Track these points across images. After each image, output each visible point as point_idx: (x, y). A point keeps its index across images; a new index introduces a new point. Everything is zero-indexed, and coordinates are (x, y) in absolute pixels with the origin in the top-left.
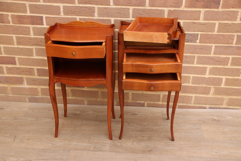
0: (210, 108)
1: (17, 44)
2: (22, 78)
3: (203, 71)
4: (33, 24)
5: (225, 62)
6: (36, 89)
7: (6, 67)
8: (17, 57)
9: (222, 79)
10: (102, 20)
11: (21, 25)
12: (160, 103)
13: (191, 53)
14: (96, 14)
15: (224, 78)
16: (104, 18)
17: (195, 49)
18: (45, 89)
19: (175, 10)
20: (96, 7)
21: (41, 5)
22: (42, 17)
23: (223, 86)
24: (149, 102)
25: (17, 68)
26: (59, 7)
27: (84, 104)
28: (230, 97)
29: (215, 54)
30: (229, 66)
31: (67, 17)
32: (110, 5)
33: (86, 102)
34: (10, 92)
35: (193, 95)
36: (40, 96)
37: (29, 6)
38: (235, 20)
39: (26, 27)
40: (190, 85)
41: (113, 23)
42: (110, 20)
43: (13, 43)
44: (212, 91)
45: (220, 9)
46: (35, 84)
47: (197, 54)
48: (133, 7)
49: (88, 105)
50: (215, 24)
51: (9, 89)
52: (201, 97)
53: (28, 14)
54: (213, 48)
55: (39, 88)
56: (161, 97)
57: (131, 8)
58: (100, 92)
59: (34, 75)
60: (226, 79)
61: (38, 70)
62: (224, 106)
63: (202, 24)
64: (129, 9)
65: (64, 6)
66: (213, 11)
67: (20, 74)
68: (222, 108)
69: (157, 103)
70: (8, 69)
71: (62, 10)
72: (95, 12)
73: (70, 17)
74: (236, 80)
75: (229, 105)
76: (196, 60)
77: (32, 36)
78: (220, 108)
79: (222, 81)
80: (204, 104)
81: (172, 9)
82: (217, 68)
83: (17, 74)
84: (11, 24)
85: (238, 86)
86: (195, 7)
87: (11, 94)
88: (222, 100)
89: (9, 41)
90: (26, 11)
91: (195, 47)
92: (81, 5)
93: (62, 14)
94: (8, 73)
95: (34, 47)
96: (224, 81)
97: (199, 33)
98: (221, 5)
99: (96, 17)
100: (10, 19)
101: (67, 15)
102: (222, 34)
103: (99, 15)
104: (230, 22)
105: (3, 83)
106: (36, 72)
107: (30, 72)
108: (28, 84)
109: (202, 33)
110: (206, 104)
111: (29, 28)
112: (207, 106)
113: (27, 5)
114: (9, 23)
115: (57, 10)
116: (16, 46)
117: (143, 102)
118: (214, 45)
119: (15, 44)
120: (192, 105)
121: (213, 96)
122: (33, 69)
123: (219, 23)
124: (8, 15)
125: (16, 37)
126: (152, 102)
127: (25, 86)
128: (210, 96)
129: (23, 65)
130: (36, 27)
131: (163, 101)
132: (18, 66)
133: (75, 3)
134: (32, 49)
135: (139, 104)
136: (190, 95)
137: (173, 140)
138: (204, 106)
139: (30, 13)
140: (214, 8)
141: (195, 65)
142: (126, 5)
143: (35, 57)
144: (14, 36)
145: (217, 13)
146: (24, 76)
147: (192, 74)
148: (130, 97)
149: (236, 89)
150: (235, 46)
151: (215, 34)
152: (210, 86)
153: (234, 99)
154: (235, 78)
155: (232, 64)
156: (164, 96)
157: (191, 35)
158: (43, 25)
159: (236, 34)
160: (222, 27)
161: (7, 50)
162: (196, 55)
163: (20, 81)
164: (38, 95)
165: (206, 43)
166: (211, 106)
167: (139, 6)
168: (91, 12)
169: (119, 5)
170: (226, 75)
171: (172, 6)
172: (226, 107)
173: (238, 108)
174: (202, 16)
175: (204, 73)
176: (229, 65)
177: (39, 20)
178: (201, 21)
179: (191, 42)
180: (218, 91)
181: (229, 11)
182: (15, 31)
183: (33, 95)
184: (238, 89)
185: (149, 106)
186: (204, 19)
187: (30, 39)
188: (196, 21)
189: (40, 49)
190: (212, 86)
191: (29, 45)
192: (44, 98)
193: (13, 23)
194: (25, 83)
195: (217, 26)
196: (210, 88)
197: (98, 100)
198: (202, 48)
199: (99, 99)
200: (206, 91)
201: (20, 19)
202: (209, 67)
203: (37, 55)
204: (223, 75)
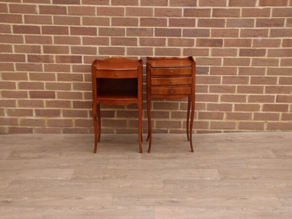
0: (225, 132)
1: (58, 80)
2: (59, 110)
3: (215, 98)
4: (73, 63)
5: (232, 90)
6: (71, 120)
7: (46, 101)
8: (56, 91)
9: (232, 105)
10: (130, 57)
11: (63, 64)
12: (182, 129)
13: (204, 83)
14: (126, 53)
15: (233, 104)
16: (132, 56)
17: (207, 80)
18: (78, 120)
19: (188, 49)
20: (126, 47)
21: (81, 47)
22: (81, 57)
23: (233, 111)
24: (172, 129)
25: (56, 102)
26: (96, 48)
27: (113, 133)
28: (240, 121)
29: (223, 83)
30: (236, 94)
31: (102, 56)
32: (137, 46)
33: (115, 131)
34: (47, 124)
35: (209, 121)
36: (74, 127)
37: (71, 48)
38: (236, 55)
39: (67, 65)
40: (206, 111)
41: (139, 59)
42: (137, 58)
43: (54, 80)
44: (225, 116)
45: (223, 48)
46: (70, 116)
47: (209, 83)
48: (155, 47)
49: (117, 133)
50: (221, 59)
51: (46, 121)
52: (216, 122)
53: (70, 54)
54: (222, 78)
55: (74, 119)
56: (182, 123)
57: (154, 48)
58: (128, 121)
59: (70, 107)
60: (235, 105)
61: (74, 102)
62: (236, 130)
63: (210, 59)
64: (152, 48)
65: (100, 48)
66: (218, 49)
67: (58, 107)
68: (235, 132)
69: (178, 129)
70: (48, 103)
71: (98, 51)
72: (124, 52)
73: (104, 56)
74: (243, 105)
75: (240, 128)
76: (208, 89)
77: (71, 72)
78: (233, 132)
79: (232, 107)
80: (219, 129)
81: (186, 48)
82: (226, 95)
83: (55, 107)
84: (55, 63)
85: (245, 111)
86: (204, 46)
87: (48, 126)
88: (234, 123)
89: (52, 77)
90: (68, 52)
91: (207, 78)
92: (113, 46)
93: (98, 53)
94: (47, 106)
95: (72, 82)
96: (233, 106)
97: (209, 66)
98: (223, 44)
99: (126, 55)
100: (54, 59)
101: (102, 54)
102: (227, 66)
103: (128, 54)
104: (232, 57)
105: (42, 116)
106: (72, 104)
107: (67, 104)
108: (64, 116)
109: (211, 66)
110: (221, 129)
111: (69, 66)
112: (222, 130)
113: (70, 48)
114: (53, 62)
115: (93, 51)
116: (57, 82)
117: (166, 129)
118: (222, 76)
119: (56, 80)
120: (209, 130)
121: (226, 121)
122: (70, 102)
123: (224, 58)
124: (53, 56)
125: (58, 74)
126: (174, 129)
127: (61, 118)
128: (224, 121)
129: (61, 98)
130: (75, 65)
131: (183, 128)
132: (56, 99)
133: (109, 45)
134: (70, 84)
135: (163, 131)
136: (207, 120)
137: (192, 151)
138: (219, 130)
139: (72, 53)
140: (218, 46)
141: (209, 93)
142: (150, 46)
143: (72, 91)
144: (56, 73)
145: (221, 50)
146: (61, 109)
147: (207, 101)
148: (155, 125)
149: (244, 113)
150: (239, 77)
151: (222, 67)
152: (222, 112)
153: (243, 122)
154: (243, 103)
155: (238, 92)
156: (184, 122)
157: (203, 68)
158: (81, 63)
159: (238, 67)
160: (227, 62)
161: (48, 86)
162: (209, 85)
163: (57, 113)
164: (72, 126)
165: (215, 74)
166: (226, 130)
167: (161, 46)
168: (122, 51)
169: (144, 46)
170: (234, 101)
171: (186, 46)
172: (238, 130)
173: (248, 130)
174: (210, 53)
175: (217, 100)
176: (236, 92)
177: (79, 59)
178: (210, 56)
179: (204, 73)
180: (230, 116)
181: (230, 49)
182: (58, 68)
183: (67, 126)
184: (246, 113)
185: (172, 132)
186: (212, 55)
187: (70, 75)
188: (206, 57)
189: (77, 84)
190: (224, 112)
191: (68, 81)
192: (77, 129)
193: (57, 62)
194: (62, 115)
195: (222, 60)
196: (223, 114)
197: (126, 128)
198: (213, 78)
199: (128, 128)
200: (220, 117)
201: (63, 59)
202: (220, 94)
203: (74, 89)
204: (233, 102)
